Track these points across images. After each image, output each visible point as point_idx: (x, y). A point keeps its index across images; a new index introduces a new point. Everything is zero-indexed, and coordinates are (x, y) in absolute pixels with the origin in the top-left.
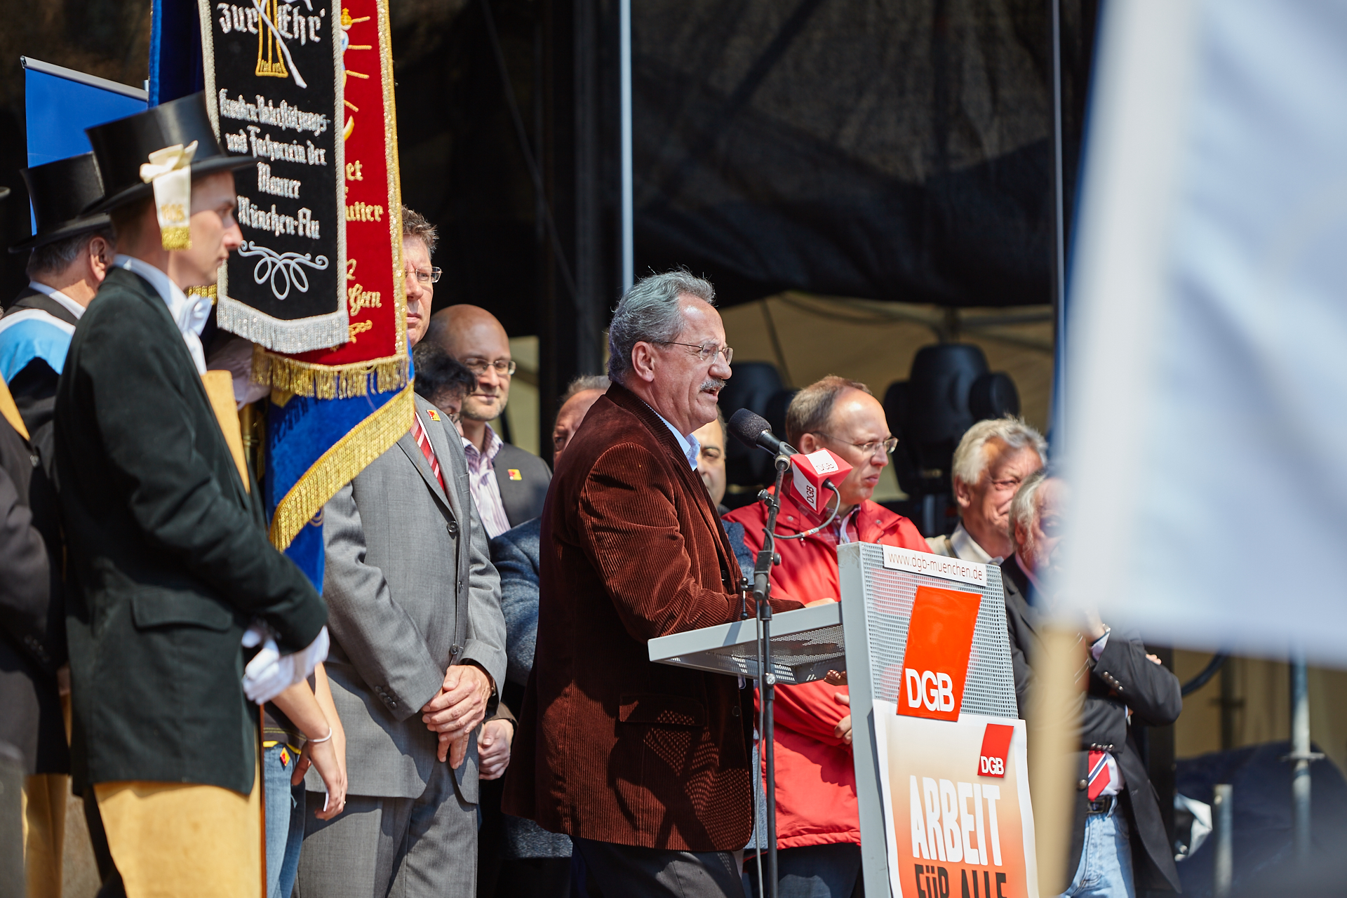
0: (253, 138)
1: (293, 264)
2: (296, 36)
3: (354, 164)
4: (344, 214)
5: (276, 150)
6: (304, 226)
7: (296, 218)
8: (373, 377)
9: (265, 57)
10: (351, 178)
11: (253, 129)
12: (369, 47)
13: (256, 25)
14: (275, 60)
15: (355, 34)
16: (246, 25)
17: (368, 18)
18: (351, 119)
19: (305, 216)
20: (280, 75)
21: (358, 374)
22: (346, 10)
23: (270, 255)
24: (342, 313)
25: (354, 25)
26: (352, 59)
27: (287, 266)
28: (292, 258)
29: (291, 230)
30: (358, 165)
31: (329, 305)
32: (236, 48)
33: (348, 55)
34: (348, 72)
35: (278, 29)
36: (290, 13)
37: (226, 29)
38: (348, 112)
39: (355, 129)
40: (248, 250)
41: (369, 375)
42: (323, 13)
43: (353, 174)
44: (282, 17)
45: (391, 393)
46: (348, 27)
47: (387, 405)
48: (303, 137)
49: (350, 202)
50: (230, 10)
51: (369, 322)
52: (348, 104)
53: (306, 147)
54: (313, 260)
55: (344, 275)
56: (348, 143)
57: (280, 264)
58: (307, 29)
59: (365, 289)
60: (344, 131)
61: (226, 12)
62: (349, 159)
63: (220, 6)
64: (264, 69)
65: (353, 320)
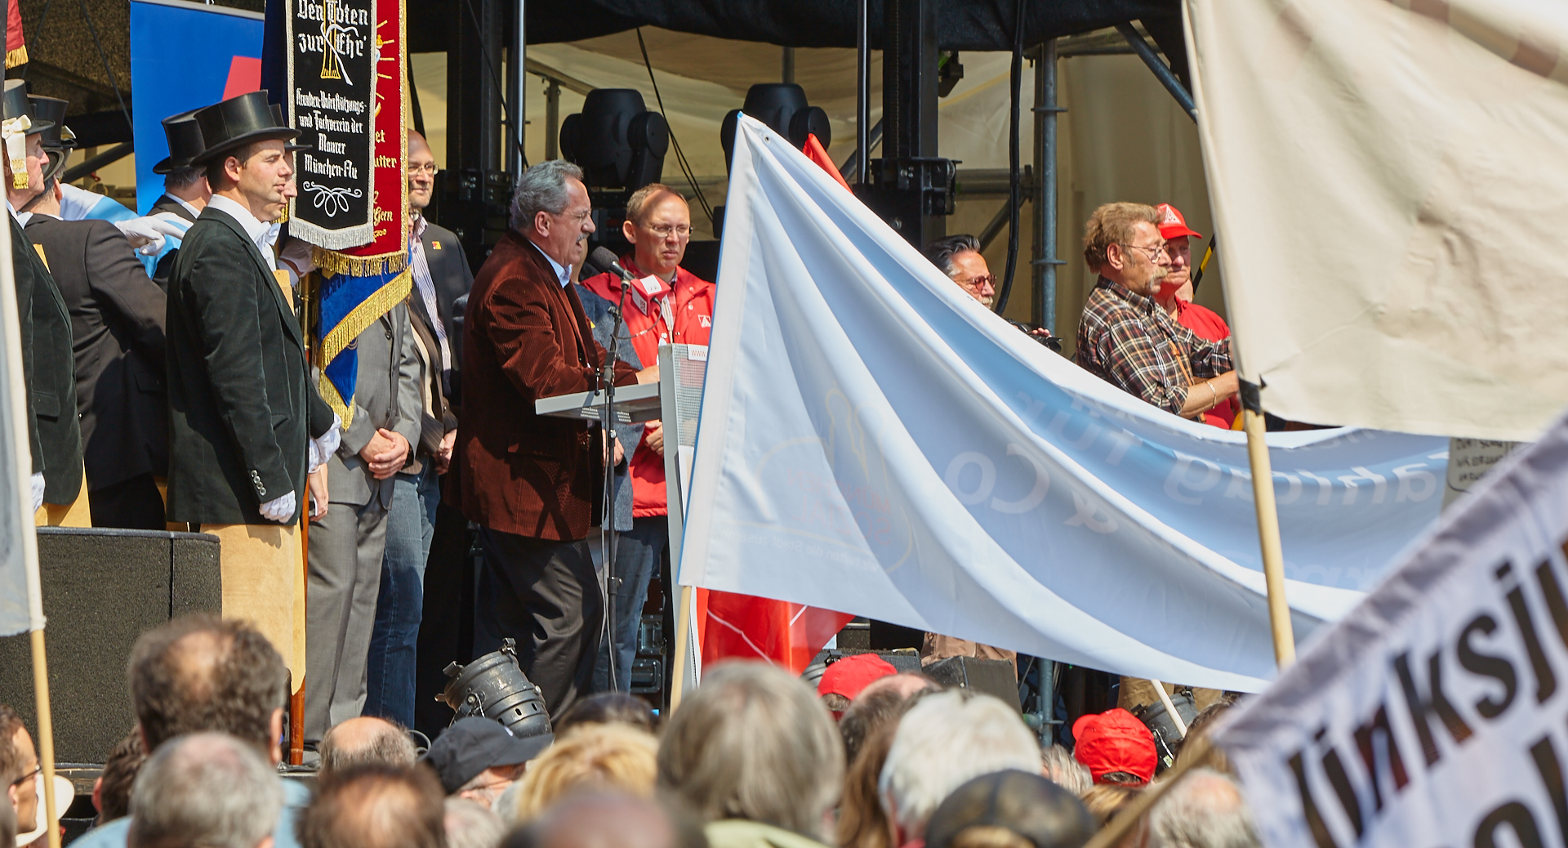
0: (316, 118)
1: (339, 194)
2: (348, 53)
3: (380, 132)
4: (373, 164)
5: (331, 125)
6: (348, 171)
7: (343, 166)
8: (386, 263)
9: (327, 67)
10: (379, 141)
11: (317, 112)
12: (393, 59)
13: (322, 47)
14: (333, 68)
15: (384, 51)
16: (316, 47)
17: (393, 41)
18: (379, 104)
19: (348, 165)
20: (337, 78)
21: (377, 262)
22: (380, 36)
23: (324, 190)
24: (370, 224)
25: (384, 45)
26: (381, 67)
27: (335, 196)
28: (339, 191)
29: (339, 174)
30: (382, 133)
31: (362, 219)
32: (308, 62)
33: (380, 63)
34: (379, 75)
35: (337, 49)
36: (344, 39)
37: (303, 50)
38: (378, 99)
39: (381, 111)
40: (311, 187)
41: (383, 263)
42: (365, 38)
43: (380, 138)
44: (339, 40)
45: (396, 274)
46: (380, 47)
47: (393, 281)
48: (349, 116)
49: (377, 156)
50: (306, 38)
51: (385, 230)
52: (378, 95)
53: (351, 122)
54: (353, 192)
55: (372, 201)
56: (378, 119)
57: (331, 195)
58: (354, 48)
59: (383, 210)
60: (375, 111)
61: (303, 39)
62: (378, 129)
63: (300, 35)
64: (326, 74)
65: (376, 229)
